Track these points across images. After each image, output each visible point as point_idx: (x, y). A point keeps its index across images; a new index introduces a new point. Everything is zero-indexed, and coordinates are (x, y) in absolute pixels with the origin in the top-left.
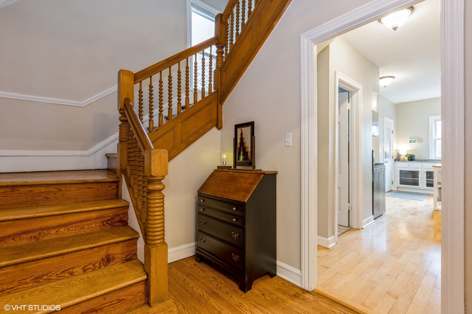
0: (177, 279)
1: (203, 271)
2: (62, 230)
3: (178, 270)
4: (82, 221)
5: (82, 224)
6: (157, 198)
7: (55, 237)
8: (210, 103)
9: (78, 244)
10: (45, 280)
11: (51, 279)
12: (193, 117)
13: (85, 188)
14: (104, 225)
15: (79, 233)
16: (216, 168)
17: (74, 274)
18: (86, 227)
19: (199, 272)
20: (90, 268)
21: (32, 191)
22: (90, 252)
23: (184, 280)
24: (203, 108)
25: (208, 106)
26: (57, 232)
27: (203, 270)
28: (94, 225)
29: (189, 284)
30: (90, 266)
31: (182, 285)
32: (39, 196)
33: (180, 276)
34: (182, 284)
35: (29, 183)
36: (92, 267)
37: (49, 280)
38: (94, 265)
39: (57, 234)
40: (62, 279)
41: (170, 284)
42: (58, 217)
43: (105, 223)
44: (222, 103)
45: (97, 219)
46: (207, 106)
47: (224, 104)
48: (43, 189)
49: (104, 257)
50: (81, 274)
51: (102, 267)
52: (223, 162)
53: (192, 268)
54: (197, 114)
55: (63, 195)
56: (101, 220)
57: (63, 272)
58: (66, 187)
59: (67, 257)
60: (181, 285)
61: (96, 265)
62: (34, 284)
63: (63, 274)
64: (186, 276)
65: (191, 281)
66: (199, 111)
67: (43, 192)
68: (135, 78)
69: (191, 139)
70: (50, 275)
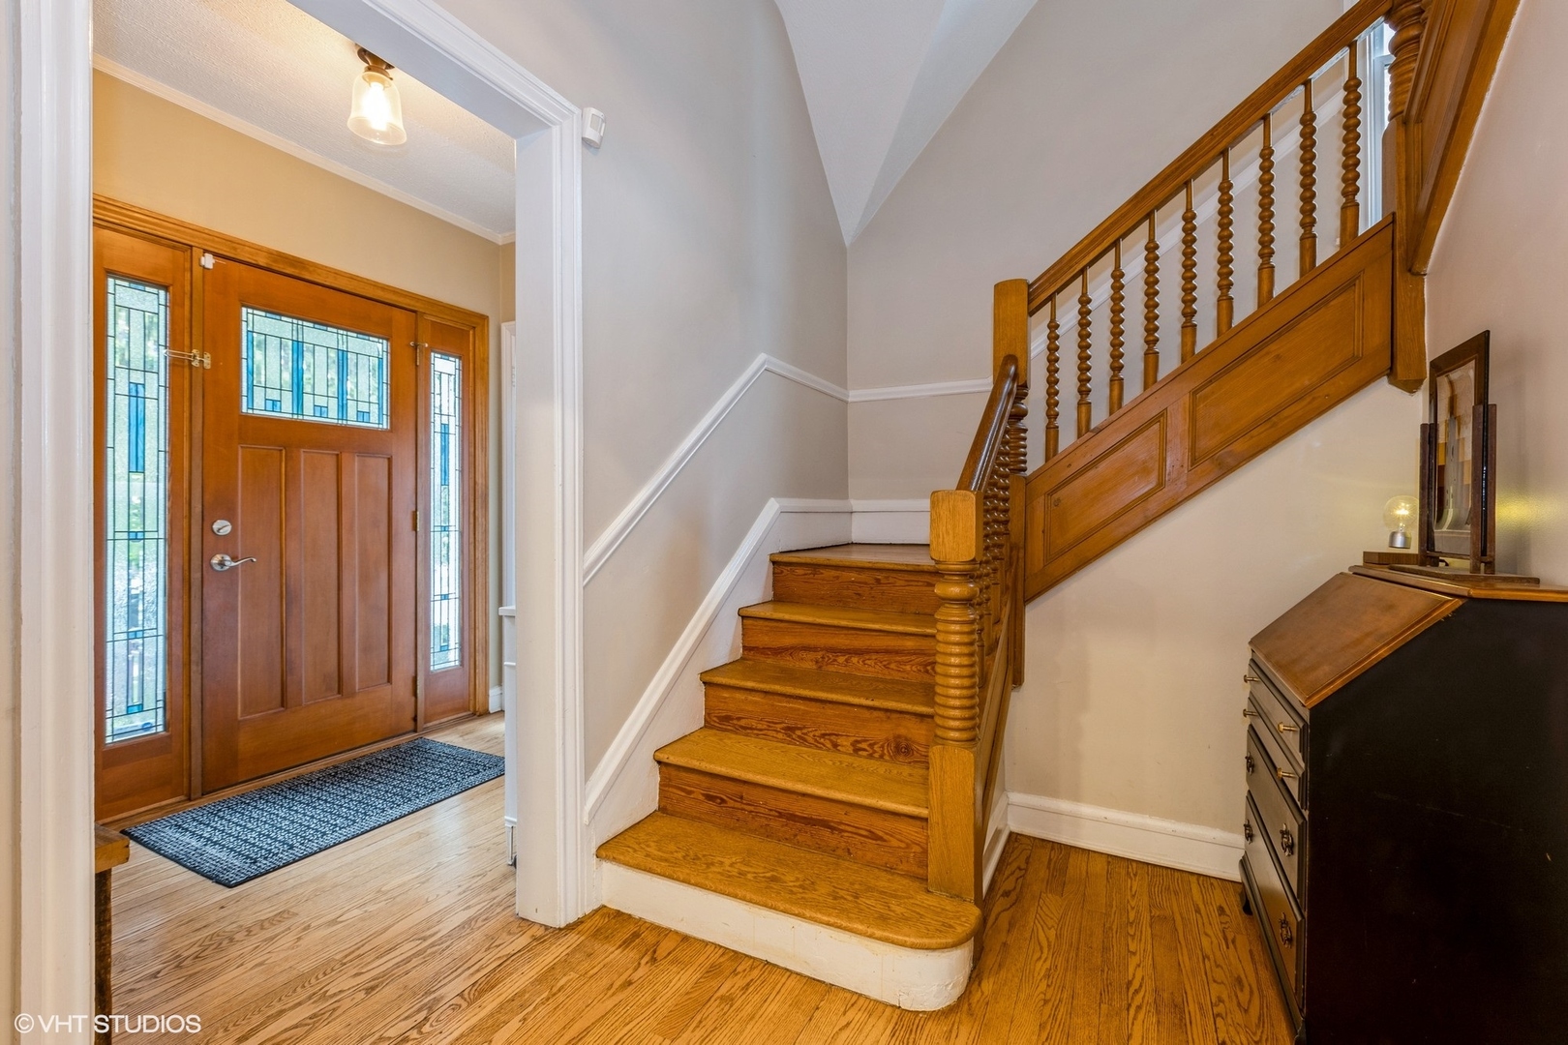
0: (1114, 909)
1: (1226, 939)
2: (855, 660)
3: (1150, 892)
4: (887, 652)
5: (886, 657)
6: (953, 619)
7: (843, 670)
8: (1349, 284)
9: (850, 691)
10: (799, 737)
11: (806, 741)
12: (1249, 362)
13: (920, 584)
14: (927, 672)
15: (880, 676)
16: (1360, 562)
17: (839, 748)
18: (893, 666)
19: (1207, 935)
20: (864, 750)
21: (838, 577)
22: (866, 714)
23: (1132, 923)
24: (1302, 315)
25: (1332, 303)
26: (846, 661)
27: (1230, 937)
28: (908, 668)
29: (1133, 939)
30: (864, 745)
31: (1111, 928)
32: (848, 589)
33: (1133, 908)
34: (1114, 927)
35: (831, 563)
36: (868, 749)
37: (803, 740)
38: (871, 746)
39: (846, 666)
40: (820, 748)
41: (1082, 908)
42: (850, 632)
43: (929, 668)
44: (1416, 268)
45: (915, 654)
46: (1328, 301)
47: (1429, 268)
48: (853, 576)
49: (891, 738)
50: (850, 754)
51: (887, 757)
52: (1393, 535)
53: (1198, 911)
54: (1273, 347)
55: (883, 593)
56: (921, 659)
57: (823, 736)
58: (888, 577)
59: (830, 711)
60: (1108, 925)
61: (876, 747)
62: (785, 737)
63: (822, 740)
64: (1152, 918)
65: (1149, 938)
66: (1280, 335)
67: (853, 582)
68: (1029, 294)
69: (1238, 447)
70: (805, 731)
